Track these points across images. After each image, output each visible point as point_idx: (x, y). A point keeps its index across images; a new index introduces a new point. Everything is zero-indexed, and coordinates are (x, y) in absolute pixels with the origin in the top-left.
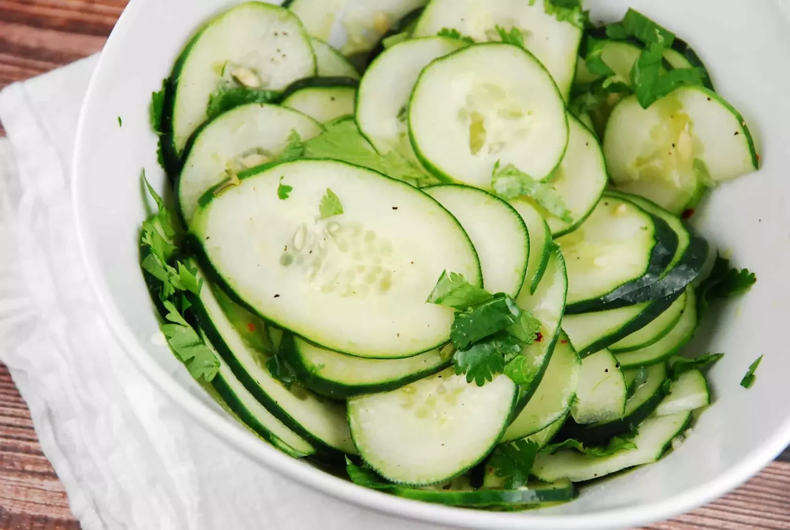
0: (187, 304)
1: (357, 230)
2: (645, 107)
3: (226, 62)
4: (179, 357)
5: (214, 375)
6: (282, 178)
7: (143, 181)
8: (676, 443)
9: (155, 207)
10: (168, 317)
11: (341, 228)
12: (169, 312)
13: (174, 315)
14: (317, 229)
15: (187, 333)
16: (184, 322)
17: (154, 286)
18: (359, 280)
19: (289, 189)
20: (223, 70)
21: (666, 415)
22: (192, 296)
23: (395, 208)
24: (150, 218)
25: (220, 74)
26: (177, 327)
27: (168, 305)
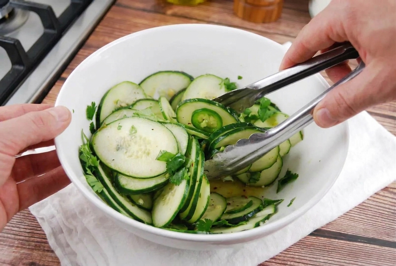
0: (94, 169)
1: (141, 137)
2: (263, 122)
3: (118, 100)
4: (90, 185)
5: (101, 191)
6: (119, 123)
7: (82, 133)
8: (261, 224)
9: (86, 142)
10: (87, 172)
11: (135, 137)
12: (87, 171)
13: (89, 172)
14: (128, 138)
15: (93, 178)
16: (92, 175)
17: (83, 163)
18: (140, 153)
19: (121, 126)
20: (117, 103)
21: (259, 217)
22: (96, 168)
23: (153, 130)
24: (84, 144)
25: (116, 104)
26: (90, 176)
27: (87, 169)
